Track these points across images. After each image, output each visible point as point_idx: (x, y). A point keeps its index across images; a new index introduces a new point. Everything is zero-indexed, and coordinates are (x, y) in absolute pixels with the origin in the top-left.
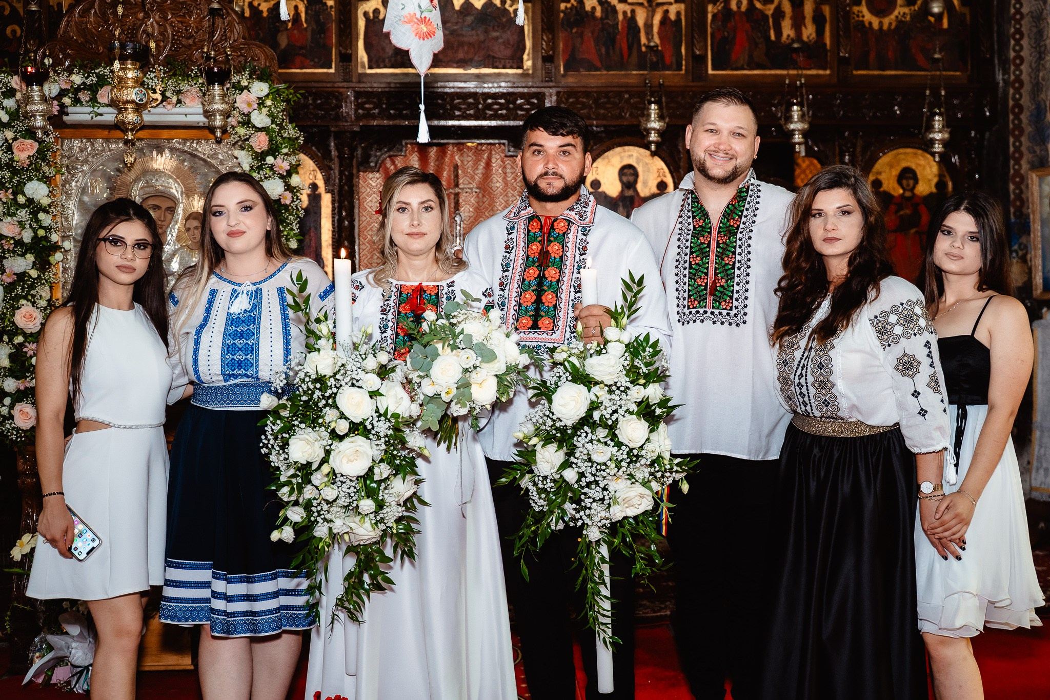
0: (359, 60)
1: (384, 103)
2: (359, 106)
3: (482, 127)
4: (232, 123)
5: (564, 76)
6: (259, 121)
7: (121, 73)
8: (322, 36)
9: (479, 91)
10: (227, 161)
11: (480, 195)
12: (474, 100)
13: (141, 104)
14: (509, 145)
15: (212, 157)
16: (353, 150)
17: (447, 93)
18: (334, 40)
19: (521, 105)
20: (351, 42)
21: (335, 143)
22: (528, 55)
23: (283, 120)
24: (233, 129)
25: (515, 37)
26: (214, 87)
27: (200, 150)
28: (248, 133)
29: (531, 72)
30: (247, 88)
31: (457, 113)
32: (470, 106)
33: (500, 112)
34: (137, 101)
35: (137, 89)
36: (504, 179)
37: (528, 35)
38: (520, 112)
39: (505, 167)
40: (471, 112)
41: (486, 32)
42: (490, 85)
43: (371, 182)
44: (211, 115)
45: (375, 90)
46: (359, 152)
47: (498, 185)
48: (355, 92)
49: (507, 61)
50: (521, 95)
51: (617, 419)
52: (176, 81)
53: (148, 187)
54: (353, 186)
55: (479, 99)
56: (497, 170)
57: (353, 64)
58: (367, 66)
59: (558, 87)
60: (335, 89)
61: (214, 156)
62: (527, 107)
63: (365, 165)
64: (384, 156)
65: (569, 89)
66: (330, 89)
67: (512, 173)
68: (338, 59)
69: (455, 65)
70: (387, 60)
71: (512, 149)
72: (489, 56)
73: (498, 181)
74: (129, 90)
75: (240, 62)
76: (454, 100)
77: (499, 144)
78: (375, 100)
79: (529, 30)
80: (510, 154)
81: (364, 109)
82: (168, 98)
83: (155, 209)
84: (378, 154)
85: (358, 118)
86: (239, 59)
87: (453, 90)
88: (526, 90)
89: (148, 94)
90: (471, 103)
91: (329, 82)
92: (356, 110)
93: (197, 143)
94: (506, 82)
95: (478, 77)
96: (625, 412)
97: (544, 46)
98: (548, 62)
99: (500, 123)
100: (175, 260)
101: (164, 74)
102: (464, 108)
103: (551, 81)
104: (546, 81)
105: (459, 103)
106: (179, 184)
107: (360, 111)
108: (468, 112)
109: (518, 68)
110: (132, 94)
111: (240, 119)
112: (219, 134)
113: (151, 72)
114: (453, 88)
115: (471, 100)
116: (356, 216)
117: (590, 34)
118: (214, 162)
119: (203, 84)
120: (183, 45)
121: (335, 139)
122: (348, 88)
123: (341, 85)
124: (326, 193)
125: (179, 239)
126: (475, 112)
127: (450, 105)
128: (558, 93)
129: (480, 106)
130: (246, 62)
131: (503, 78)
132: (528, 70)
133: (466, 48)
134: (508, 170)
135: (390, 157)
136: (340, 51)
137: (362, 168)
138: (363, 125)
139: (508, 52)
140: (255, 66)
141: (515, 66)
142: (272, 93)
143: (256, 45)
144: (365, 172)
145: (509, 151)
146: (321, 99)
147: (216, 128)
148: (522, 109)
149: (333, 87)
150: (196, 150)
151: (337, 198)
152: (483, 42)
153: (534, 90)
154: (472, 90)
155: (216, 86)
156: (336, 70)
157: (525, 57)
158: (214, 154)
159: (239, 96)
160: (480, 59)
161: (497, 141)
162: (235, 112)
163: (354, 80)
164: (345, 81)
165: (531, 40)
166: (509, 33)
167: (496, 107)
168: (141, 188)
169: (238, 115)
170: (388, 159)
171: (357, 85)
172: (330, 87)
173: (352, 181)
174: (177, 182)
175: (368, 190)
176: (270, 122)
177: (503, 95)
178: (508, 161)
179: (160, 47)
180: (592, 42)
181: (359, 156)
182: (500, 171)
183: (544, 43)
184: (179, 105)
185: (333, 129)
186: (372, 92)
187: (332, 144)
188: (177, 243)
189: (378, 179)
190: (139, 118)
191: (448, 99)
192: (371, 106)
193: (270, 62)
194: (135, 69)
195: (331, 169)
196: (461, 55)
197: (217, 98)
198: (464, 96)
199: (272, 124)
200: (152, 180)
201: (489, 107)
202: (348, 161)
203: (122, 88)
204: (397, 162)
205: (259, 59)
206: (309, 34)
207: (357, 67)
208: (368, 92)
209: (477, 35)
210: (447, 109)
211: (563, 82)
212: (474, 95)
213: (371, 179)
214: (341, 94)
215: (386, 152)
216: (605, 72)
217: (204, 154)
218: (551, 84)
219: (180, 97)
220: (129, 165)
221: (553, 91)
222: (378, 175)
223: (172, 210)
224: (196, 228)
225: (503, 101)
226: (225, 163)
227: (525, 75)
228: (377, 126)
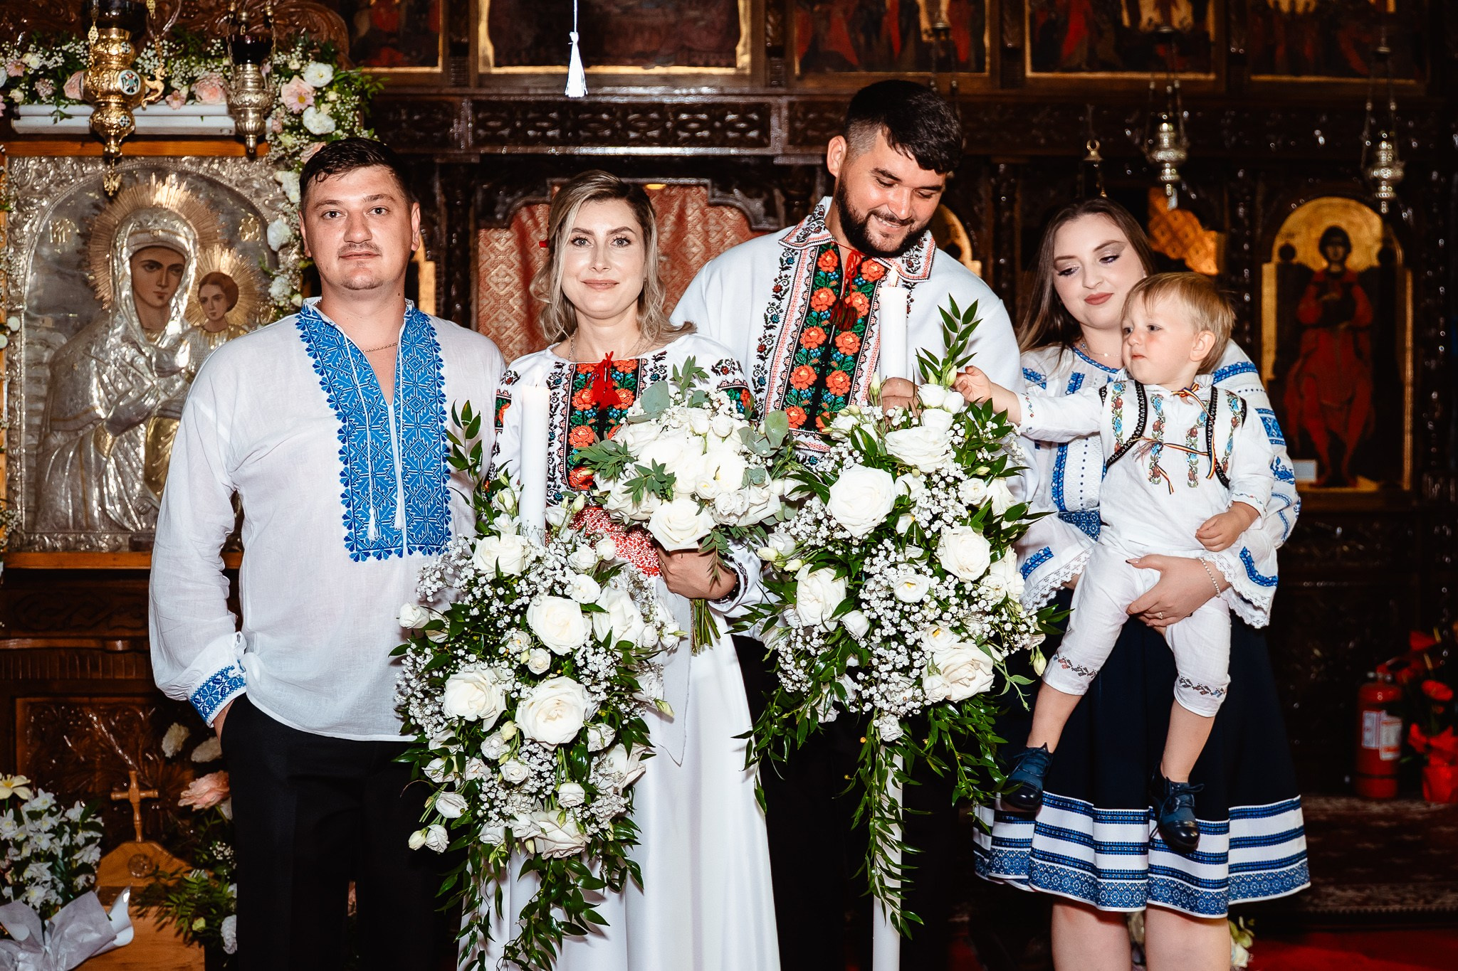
0: (480, 53)
1: (518, 119)
2: (479, 124)
3: (670, 157)
4: (275, 128)
5: (800, 78)
6: (316, 124)
7: (100, 48)
8: (424, 16)
9: (667, 100)
10: (266, 191)
11: (668, 266)
12: (659, 114)
13: (131, 97)
14: (713, 186)
15: (242, 184)
16: (470, 193)
17: (616, 104)
18: (441, 22)
19: (732, 123)
20: (467, 24)
21: (442, 184)
22: (745, 45)
23: (354, 123)
24: (276, 138)
25: (724, 18)
26: (244, 68)
27: (224, 173)
28: (298, 142)
29: (748, 72)
30: (298, 72)
31: (633, 135)
32: (652, 125)
33: (699, 134)
34: (125, 91)
35: (124, 72)
36: (706, 241)
37: (745, 15)
38: (731, 134)
39: (706, 223)
40: (655, 133)
41: (679, 10)
42: (684, 91)
43: (497, 245)
44: (240, 112)
45: (504, 98)
46: (480, 196)
47: (695, 250)
48: (473, 101)
49: (712, 55)
50: (734, 108)
51: (940, 529)
52: (187, 63)
53: (142, 232)
54: (469, 250)
55: (667, 113)
56: (695, 227)
57: (470, 58)
58: (492, 61)
59: (791, 95)
60: (444, 98)
61: (246, 182)
62: (742, 125)
63: (488, 219)
64: (518, 204)
65: (807, 99)
66: (434, 98)
67: (718, 232)
68: (448, 51)
69: (630, 62)
70: (523, 54)
71: (718, 194)
72: (683, 47)
73: (695, 245)
74: (113, 74)
75: (289, 35)
76: (628, 115)
77: (698, 185)
78: (504, 115)
79: (745, 8)
80: (715, 200)
81: (486, 128)
82: (174, 89)
83: (152, 267)
84: (508, 200)
85: (479, 142)
86: (288, 31)
87: (625, 100)
88: (741, 100)
89: (143, 81)
90: (654, 120)
91: (433, 87)
92: (474, 130)
93: (220, 163)
94: (710, 87)
95: (666, 80)
96: (955, 519)
97: (771, 33)
98: (776, 56)
99: (700, 151)
100: (182, 348)
101: (169, 51)
102: (644, 128)
103: (780, 85)
104: (772, 86)
105: (636, 120)
106: (190, 228)
107: (481, 132)
108: (650, 134)
109: (728, 66)
110: (117, 81)
111: (286, 121)
112: (251, 143)
113: (149, 48)
114: (627, 95)
115: (654, 115)
116: (474, 296)
117: (841, 15)
118: (245, 193)
119: (229, 67)
120: (201, 10)
121: (441, 177)
122: (462, 95)
123: (452, 90)
124: (428, 260)
125: (189, 315)
126: (661, 135)
127: (622, 123)
128: (791, 106)
129: (669, 125)
130: (298, 32)
131: (704, 81)
132: (743, 69)
133: (647, 35)
134: (711, 228)
135: (528, 205)
136: (451, 40)
137: (482, 222)
138: (486, 155)
139: (712, 41)
140: (312, 42)
141: (723, 63)
142: (338, 82)
143: (314, 8)
144: (488, 228)
145: (713, 196)
146: (419, 114)
147: (248, 133)
148: (735, 130)
149: (439, 94)
150: (218, 174)
151: (444, 268)
152: (674, 25)
153: (753, 100)
154: (656, 100)
155: (249, 67)
156: (444, 68)
157: (740, 49)
158: (247, 180)
159: (285, 86)
160: (670, 51)
161: (694, 181)
162: (278, 110)
163: (472, 83)
164: (457, 85)
165: (749, 23)
166: (714, 11)
167: (693, 125)
168: (131, 234)
169: (283, 115)
170: (524, 209)
171: (477, 91)
172: (434, 95)
173: (467, 242)
174: (188, 225)
175: (493, 256)
176: (333, 126)
177: (704, 107)
178: (712, 214)
179: (164, 11)
180: (845, 27)
181: (479, 203)
182: (699, 228)
183: (769, 27)
184: (191, 102)
185: (438, 161)
186: (500, 103)
187: (437, 185)
188: (186, 322)
189: (508, 240)
190: (128, 118)
191: (619, 114)
192: (499, 124)
193: (336, 35)
194: (122, 40)
195: (435, 223)
196: (639, 46)
197: (250, 84)
198: (644, 109)
199: (337, 128)
200: (148, 222)
201: (683, 125)
202: (461, 211)
203: (101, 70)
204: (537, 214)
205: (318, 31)
206: (403, 12)
207: (476, 64)
208: (494, 102)
209: (665, 15)
210: (617, 129)
211: (800, 88)
212: (660, 107)
213: (497, 240)
214: (451, 104)
215: (521, 197)
216: (864, 73)
217: (230, 181)
218: (781, 90)
219: (193, 89)
220: (110, 194)
221: (784, 101)
222: (508, 234)
223: (179, 269)
224: (216, 298)
225: (704, 116)
226: (263, 194)
227: (739, 77)
228: (507, 155)
